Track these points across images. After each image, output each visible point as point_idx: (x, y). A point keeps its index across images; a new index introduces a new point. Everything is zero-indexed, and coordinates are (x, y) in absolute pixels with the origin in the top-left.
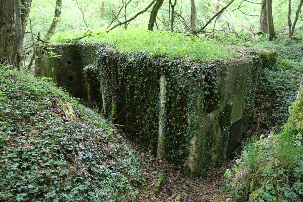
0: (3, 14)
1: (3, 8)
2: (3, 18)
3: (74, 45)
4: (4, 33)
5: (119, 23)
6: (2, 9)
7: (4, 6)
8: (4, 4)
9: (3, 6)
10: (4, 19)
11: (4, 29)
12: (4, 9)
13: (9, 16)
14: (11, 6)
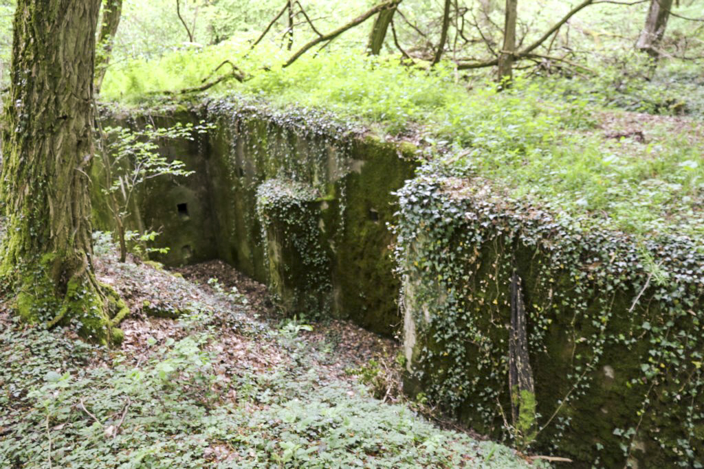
0: (60, 81)
1: (61, 54)
2: (61, 97)
3: (189, 111)
4: (66, 158)
5: (318, 37)
6: (57, 60)
7: (61, 48)
8: (61, 37)
9: (57, 48)
10: (63, 100)
11: (68, 138)
12: (61, 60)
13: (80, 86)
14: (85, 42)
